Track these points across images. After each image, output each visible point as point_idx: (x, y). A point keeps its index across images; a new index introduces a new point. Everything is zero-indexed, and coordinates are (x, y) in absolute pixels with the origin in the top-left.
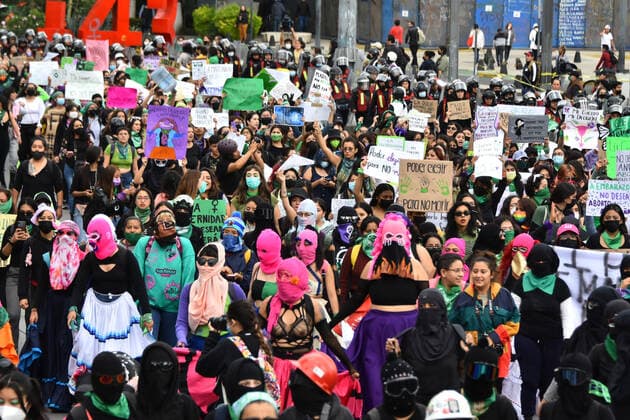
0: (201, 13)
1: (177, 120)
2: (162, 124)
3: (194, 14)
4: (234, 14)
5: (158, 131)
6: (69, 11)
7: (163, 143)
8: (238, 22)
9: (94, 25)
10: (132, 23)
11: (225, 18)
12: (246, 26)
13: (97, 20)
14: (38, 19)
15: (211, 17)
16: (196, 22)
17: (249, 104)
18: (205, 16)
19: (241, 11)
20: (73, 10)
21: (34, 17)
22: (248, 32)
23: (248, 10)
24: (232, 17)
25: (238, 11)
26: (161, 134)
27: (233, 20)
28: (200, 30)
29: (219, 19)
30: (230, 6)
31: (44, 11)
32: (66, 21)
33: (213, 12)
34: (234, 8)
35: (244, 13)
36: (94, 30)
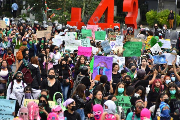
0: (150, 14)
1: (107, 63)
2: (101, 65)
3: (146, 14)
4: (167, 15)
5: (98, 68)
6: (83, 12)
7: (101, 73)
8: (169, 19)
9: (96, 20)
10: (115, 19)
11: (162, 17)
12: (173, 20)
13: (97, 18)
14: (67, 17)
15: (155, 16)
16: (148, 19)
17: (135, 54)
18: (152, 16)
19: (170, 13)
20: (85, 12)
21: (66, 16)
22: (174, 23)
23: (174, 12)
24: (166, 16)
25: (169, 13)
26: (100, 69)
27: (167, 18)
28: (150, 23)
29: (159, 17)
30: (165, 10)
31: (70, 12)
32: (81, 18)
33: (156, 13)
34: (167, 11)
35: (172, 14)
36: (96, 23)
